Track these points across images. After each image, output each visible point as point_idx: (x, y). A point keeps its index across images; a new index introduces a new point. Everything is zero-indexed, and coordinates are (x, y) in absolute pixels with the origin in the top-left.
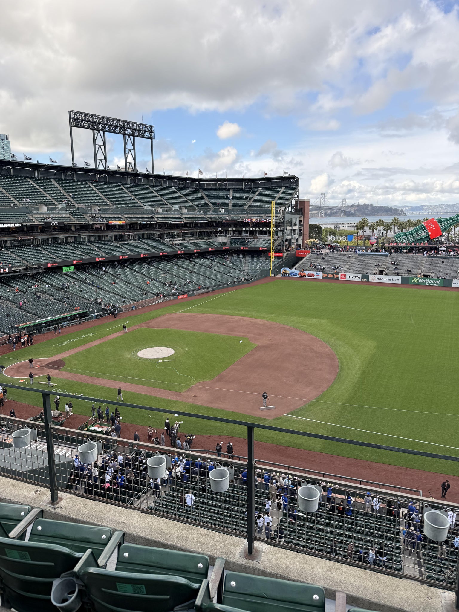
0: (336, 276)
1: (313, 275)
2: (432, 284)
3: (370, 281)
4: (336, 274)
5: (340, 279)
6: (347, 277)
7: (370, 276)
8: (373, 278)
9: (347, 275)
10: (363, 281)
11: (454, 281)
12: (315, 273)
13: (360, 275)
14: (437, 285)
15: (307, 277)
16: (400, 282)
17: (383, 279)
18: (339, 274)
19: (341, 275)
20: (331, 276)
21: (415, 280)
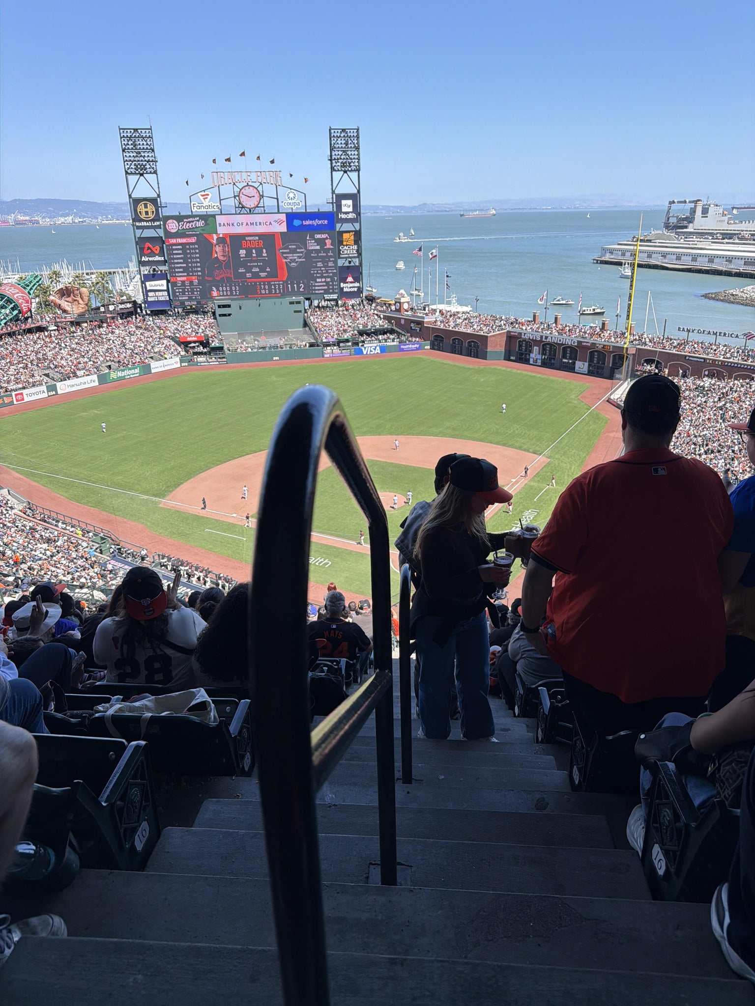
0: (6, 400)
2: (133, 374)
3: (60, 392)
4: (6, 396)
5: (15, 402)
6: (25, 396)
7: (59, 385)
8: (63, 387)
9: (25, 392)
10: (51, 396)
11: (153, 365)
13: (44, 388)
14: (138, 375)
16: (97, 383)
17: (76, 385)
18: (11, 395)
19: (16, 395)
21: (113, 375)
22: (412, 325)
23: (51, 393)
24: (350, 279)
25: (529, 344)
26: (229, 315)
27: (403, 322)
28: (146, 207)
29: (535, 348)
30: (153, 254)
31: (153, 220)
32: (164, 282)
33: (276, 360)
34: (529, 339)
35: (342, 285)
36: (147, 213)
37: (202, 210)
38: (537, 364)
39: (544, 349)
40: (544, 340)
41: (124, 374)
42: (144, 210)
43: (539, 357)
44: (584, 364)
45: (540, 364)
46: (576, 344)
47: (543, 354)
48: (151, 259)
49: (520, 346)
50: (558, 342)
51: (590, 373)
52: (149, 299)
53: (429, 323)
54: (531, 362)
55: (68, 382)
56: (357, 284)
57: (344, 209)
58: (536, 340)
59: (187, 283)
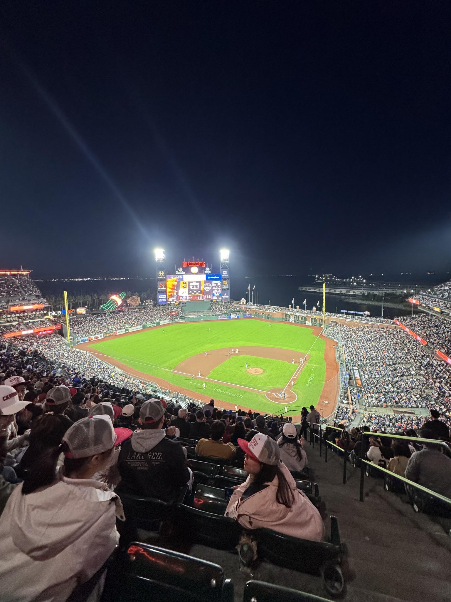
0: (111, 334)
1: (98, 337)
3: (129, 331)
5: (114, 335)
6: (118, 333)
7: (129, 329)
8: (131, 330)
9: (118, 331)
11: (161, 322)
12: (98, 336)
13: (124, 330)
14: (155, 326)
15: (94, 340)
16: (142, 329)
17: (135, 329)
18: (113, 332)
20: (109, 334)
21: (148, 326)
22: (247, 309)
23: (127, 332)
24: (225, 295)
25: (289, 316)
26: (186, 306)
27: (244, 308)
28: (161, 272)
29: (291, 317)
30: (162, 287)
31: (163, 277)
32: (165, 296)
33: (202, 321)
34: (289, 314)
35: (223, 296)
36: (161, 274)
37: (179, 273)
39: (295, 317)
41: (152, 325)
42: (160, 274)
43: (293, 320)
44: (309, 322)
45: (293, 322)
46: (306, 316)
48: (161, 288)
49: (286, 316)
50: (300, 315)
51: (312, 325)
52: (160, 301)
53: (253, 308)
54: (290, 321)
55: (132, 328)
56: (228, 296)
57: (224, 274)
59: (173, 295)
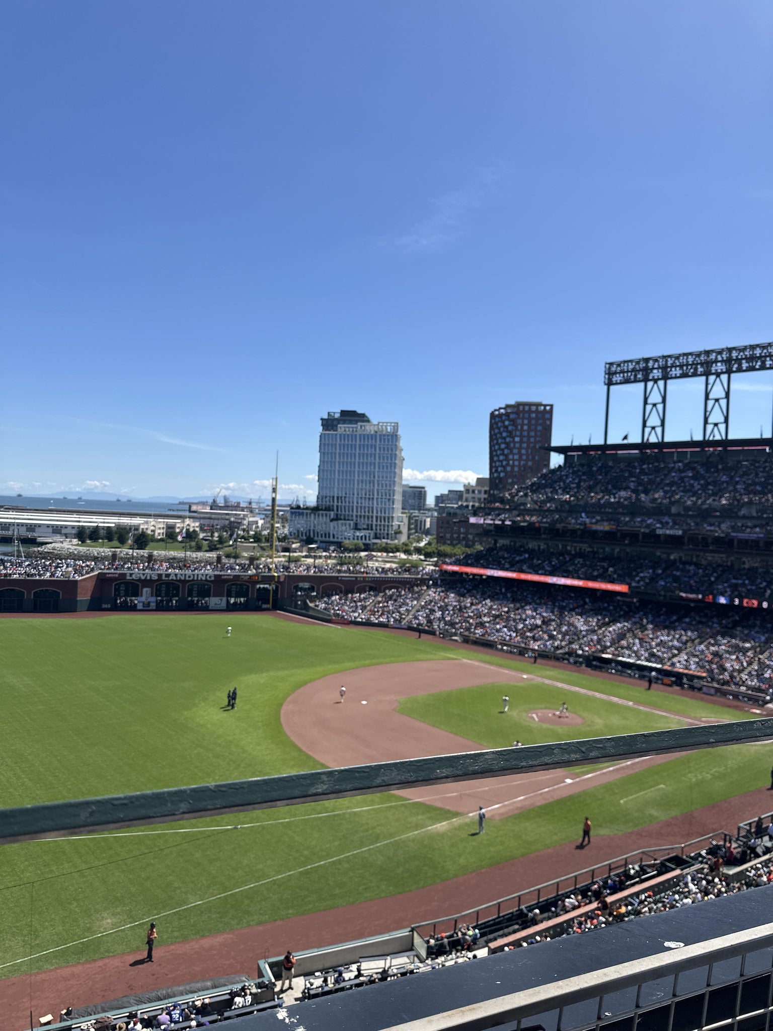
25: (133, 587)
29: (145, 590)
34: (140, 580)
38: (150, 608)
40: (164, 578)
43: (152, 600)
44: (221, 600)
45: (154, 608)
46: (213, 578)
47: (157, 596)
49: (117, 590)
50: (187, 578)
51: (231, 608)
54: (139, 608)
58: (151, 580)
